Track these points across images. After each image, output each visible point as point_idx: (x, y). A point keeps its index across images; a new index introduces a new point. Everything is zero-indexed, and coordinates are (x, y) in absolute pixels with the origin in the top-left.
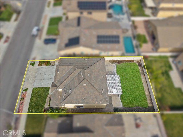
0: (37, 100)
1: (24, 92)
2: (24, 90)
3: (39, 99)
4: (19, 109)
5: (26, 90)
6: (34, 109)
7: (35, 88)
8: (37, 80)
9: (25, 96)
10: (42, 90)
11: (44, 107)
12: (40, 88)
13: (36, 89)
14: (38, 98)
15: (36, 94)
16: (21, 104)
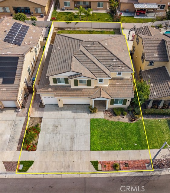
0: (115, 137)
1: (100, 167)
2: (97, 169)
3: (114, 133)
4: (136, 168)
5: (95, 164)
6: (133, 138)
7: (91, 147)
8: (71, 147)
9: (109, 163)
10: (96, 132)
11: (127, 123)
12: (92, 135)
13: (94, 144)
14: (111, 136)
15: (105, 140)
16: (127, 165)
